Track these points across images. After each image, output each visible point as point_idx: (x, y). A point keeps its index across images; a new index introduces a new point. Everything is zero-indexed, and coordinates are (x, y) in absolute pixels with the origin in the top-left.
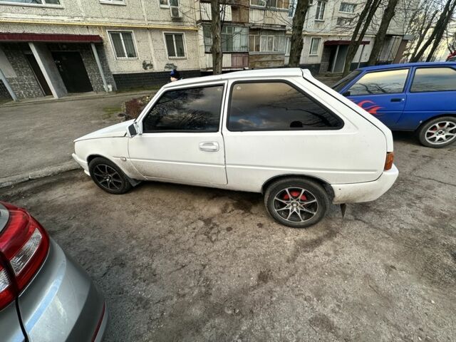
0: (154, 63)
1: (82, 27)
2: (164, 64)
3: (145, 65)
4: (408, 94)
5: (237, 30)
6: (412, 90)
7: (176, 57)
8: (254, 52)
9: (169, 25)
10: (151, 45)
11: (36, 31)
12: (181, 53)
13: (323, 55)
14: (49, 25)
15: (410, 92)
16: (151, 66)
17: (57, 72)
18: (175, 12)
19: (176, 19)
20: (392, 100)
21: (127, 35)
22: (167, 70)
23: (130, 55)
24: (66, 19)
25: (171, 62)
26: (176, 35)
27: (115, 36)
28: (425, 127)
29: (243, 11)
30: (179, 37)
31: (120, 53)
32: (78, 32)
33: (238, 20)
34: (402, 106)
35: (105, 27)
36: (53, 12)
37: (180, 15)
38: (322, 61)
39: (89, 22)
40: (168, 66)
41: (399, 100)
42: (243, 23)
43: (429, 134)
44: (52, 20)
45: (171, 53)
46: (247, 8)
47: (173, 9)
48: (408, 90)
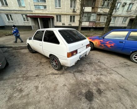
0: (66, 24)
1: (50, 14)
2: (68, 24)
3: (63, 24)
4: (126, 40)
5: (93, 14)
6: (128, 39)
7: (72, 22)
8: (98, 22)
9: (72, 13)
10: (66, 19)
11: (41, 15)
12: (74, 21)
13: (129, 23)
14: (43, 14)
15: (127, 40)
16: (65, 24)
17: (43, 25)
18: (74, 10)
19: (74, 11)
20: (120, 42)
21: (60, 16)
22: (69, 26)
23: (60, 21)
24: (47, 12)
25: (70, 24)
26: (73, 16)
27: (57, 16)
28: (133, 54)
29: (96, 9)
30: (74, 17)
31: (57, 21)
32: (49, 15)
33: (93, 11)
34: (123, 45)
35: (55, 14)
36: (45, 11)
37: (75, 11)
38: (128, 26)
39: (52, 13)
40: (69, 25)
41: (122, 42)
42: (95, 12)
43: (135, 58)
44: (44, 12)
45: (71, 21)
46: (98, 8)
47: (74, 9)
48: (126, 39)
